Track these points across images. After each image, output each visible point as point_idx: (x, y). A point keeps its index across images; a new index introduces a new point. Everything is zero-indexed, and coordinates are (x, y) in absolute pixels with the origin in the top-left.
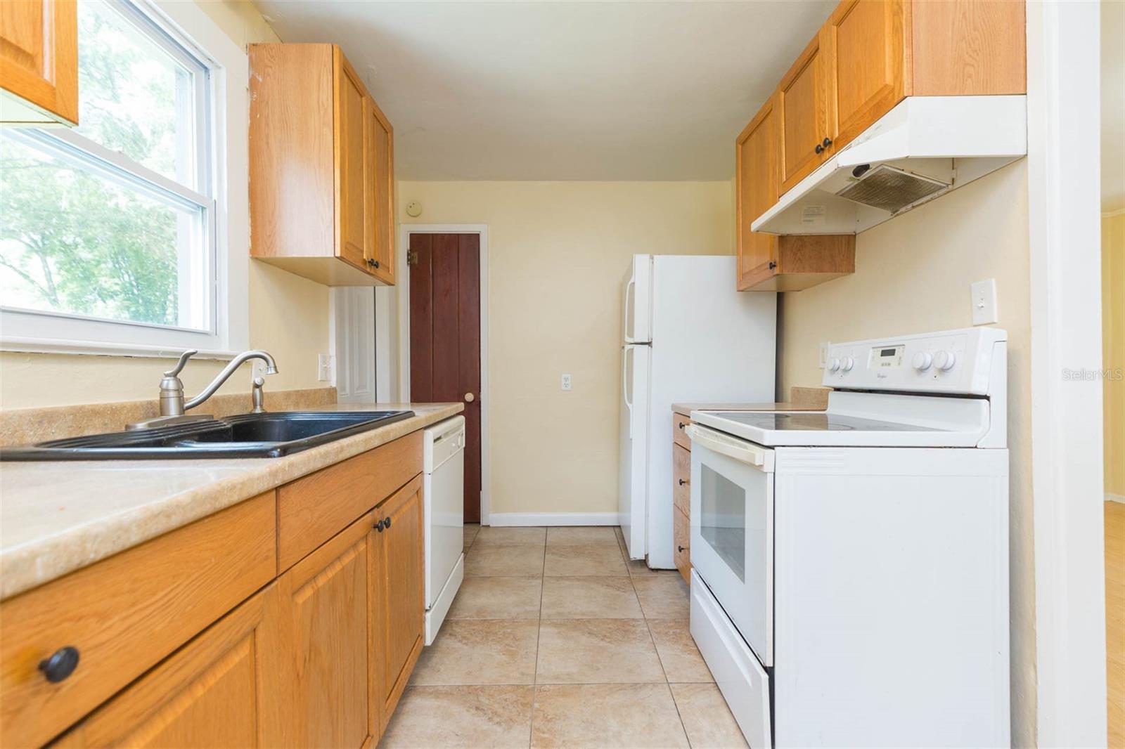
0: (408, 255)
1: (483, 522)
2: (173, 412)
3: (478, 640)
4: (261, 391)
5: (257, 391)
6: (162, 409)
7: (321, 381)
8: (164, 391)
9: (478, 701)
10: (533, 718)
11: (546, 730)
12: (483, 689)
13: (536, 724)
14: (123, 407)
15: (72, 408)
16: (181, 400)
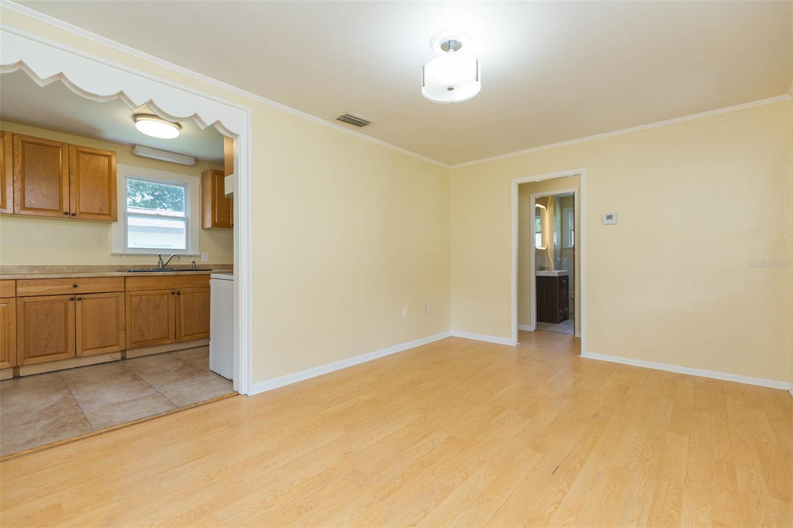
2: (161, 267)
5: (194, 264)
8: (159, 263)
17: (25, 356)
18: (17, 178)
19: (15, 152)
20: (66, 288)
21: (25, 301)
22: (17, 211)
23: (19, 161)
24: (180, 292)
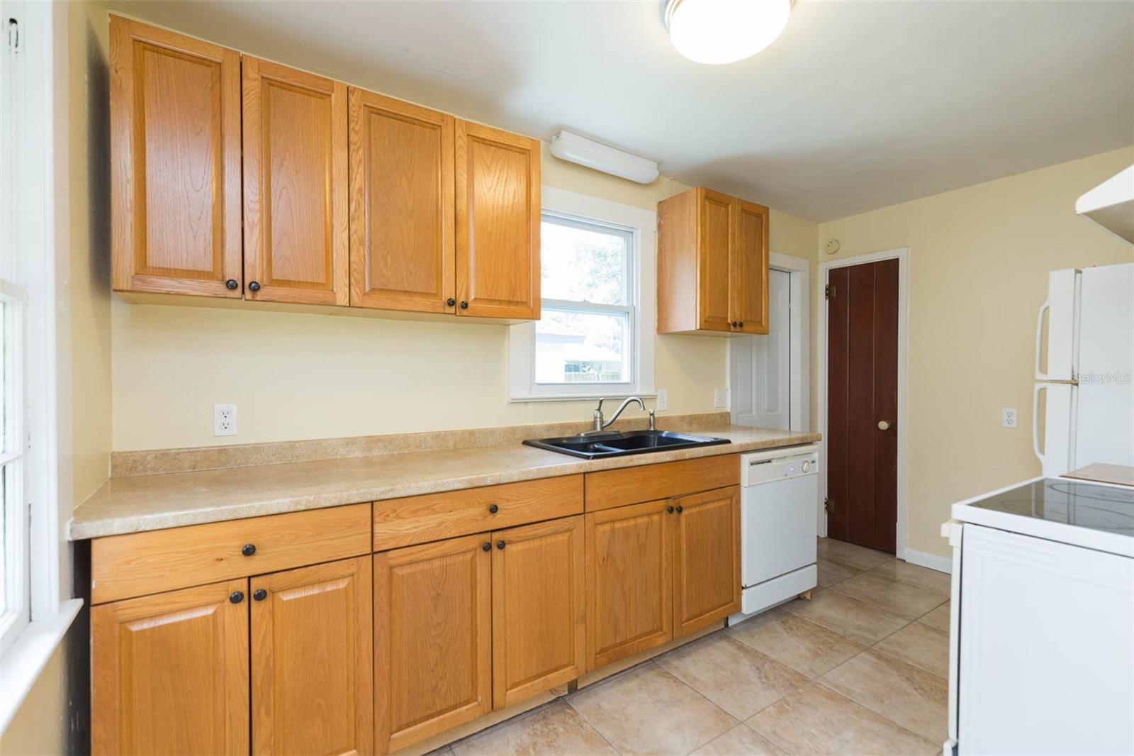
0: (827, 289)
1: (899, 554)
2: (599, 429)
3: (799, 634)
4: (654, 417)
5: (652, 417)
6: (595, 427)
7: (717, 407)
8: (596, 417)
9: (763, 665)
10: (790, 695)
11: (792, 705)
12: (773, 661)
13: (788, 698)
14: (581, 424)
15: (560, 424)
16: (602, 422)
17: (391, 726)
18: (355, 211)
19: (353, 137)
20: (472, 516)
21: (393, 562)
22: (356, 300)
23: (360, 162)
24: (682, 505)
